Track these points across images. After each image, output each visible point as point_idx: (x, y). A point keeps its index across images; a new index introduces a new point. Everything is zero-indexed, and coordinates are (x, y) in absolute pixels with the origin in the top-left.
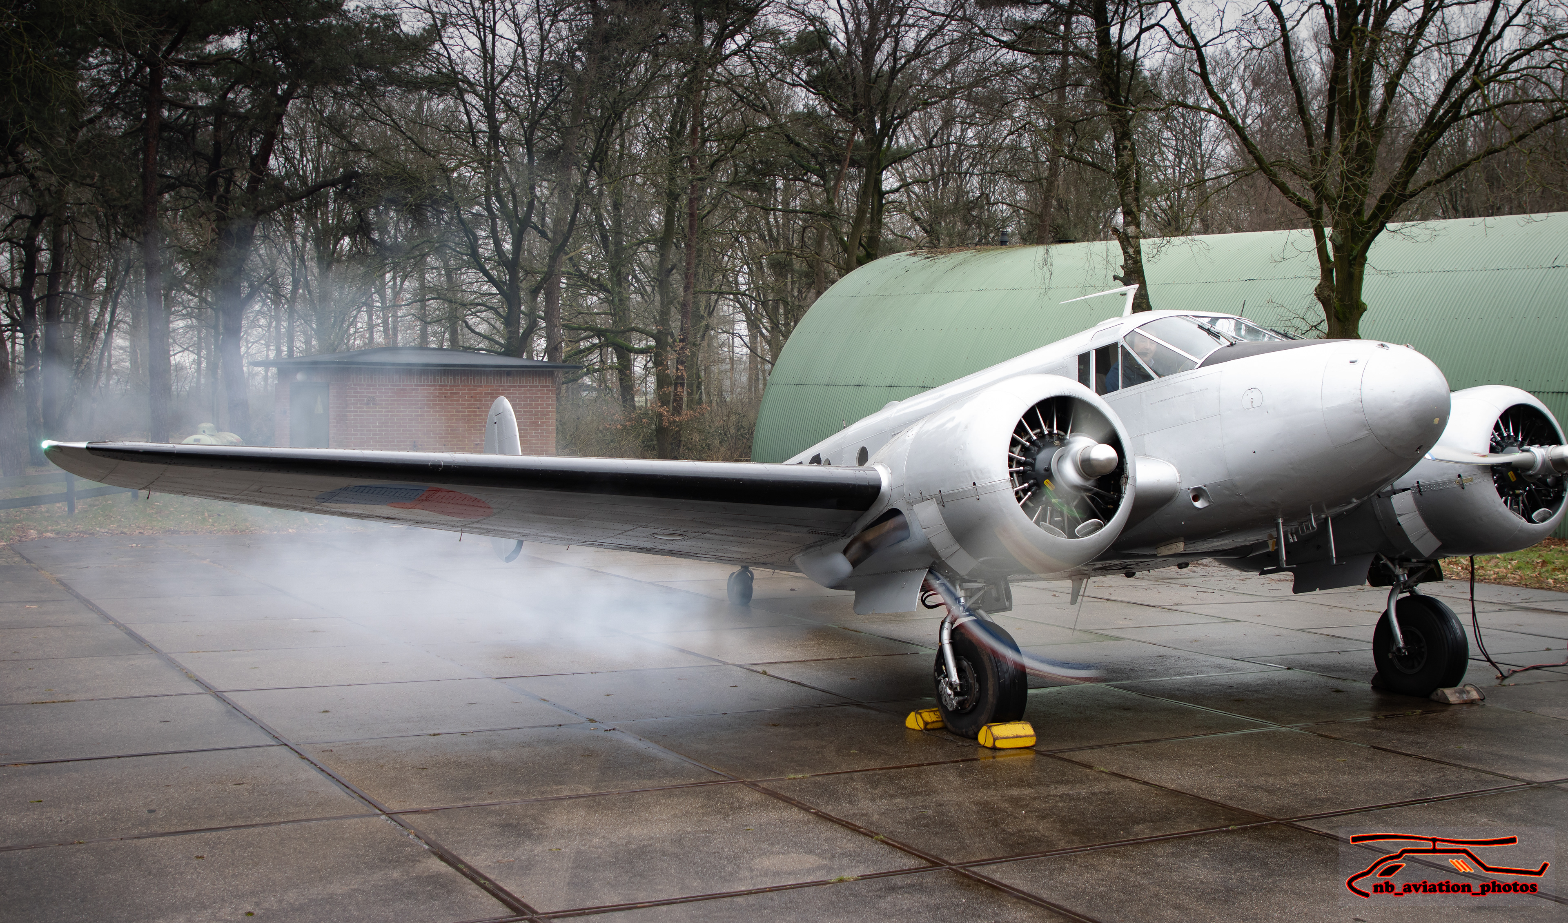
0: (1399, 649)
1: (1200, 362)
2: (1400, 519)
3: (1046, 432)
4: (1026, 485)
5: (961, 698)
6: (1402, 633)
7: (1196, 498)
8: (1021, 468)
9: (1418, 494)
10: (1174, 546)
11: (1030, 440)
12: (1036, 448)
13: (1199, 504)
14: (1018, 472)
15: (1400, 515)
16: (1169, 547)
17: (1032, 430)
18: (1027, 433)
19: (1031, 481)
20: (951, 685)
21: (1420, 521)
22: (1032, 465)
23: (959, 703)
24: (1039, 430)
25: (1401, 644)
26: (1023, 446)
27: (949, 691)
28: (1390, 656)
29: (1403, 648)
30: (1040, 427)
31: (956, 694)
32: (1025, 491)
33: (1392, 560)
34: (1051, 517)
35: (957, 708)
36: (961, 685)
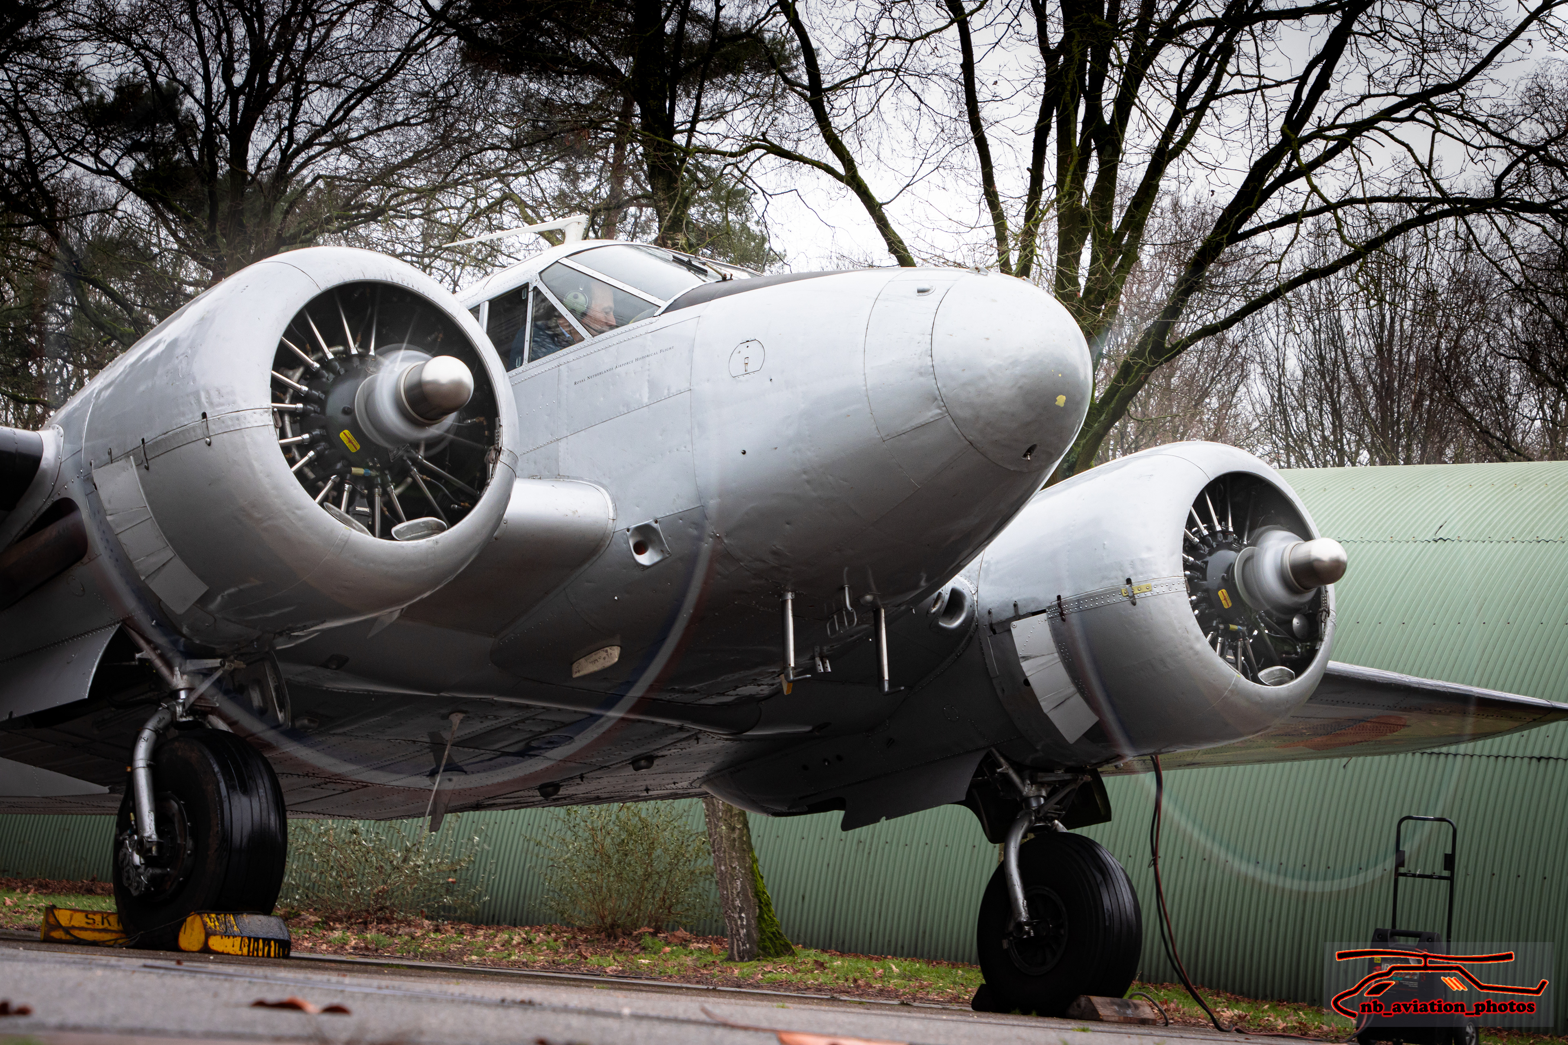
0: (1020, 925)
1: (664, 305)
2: (1025, 665)
3: (354, 351)
4: (306, 436)
5: (158, 871)
6: (1026, 897)
7: (640, 548)
8: (300, 406)
9: (1059, 620)
10: (602, 654)
11: (322, 360)
12: (331, 376)
13: (645, 559)
14: (292, 413)
15: (1026, 658)
16: (594, 656)
17: (329, 346)
18: (320, 349)
19: (317, 432)
20: (142, 847)
21: (1061, 672)
22: (322, 403)
23: (152, 879)
24: (341, 348)
25: (1024, 916)
26: (308, 367)
27: (137, 859)
28: (1005, 945)
29: (1026, 924)
30: (345, 343)
31: (149, 861)
32: (303, 448)
33: (1019, 769)
34: (350, 503)
35: (147, 887)
36: (158, 844)
